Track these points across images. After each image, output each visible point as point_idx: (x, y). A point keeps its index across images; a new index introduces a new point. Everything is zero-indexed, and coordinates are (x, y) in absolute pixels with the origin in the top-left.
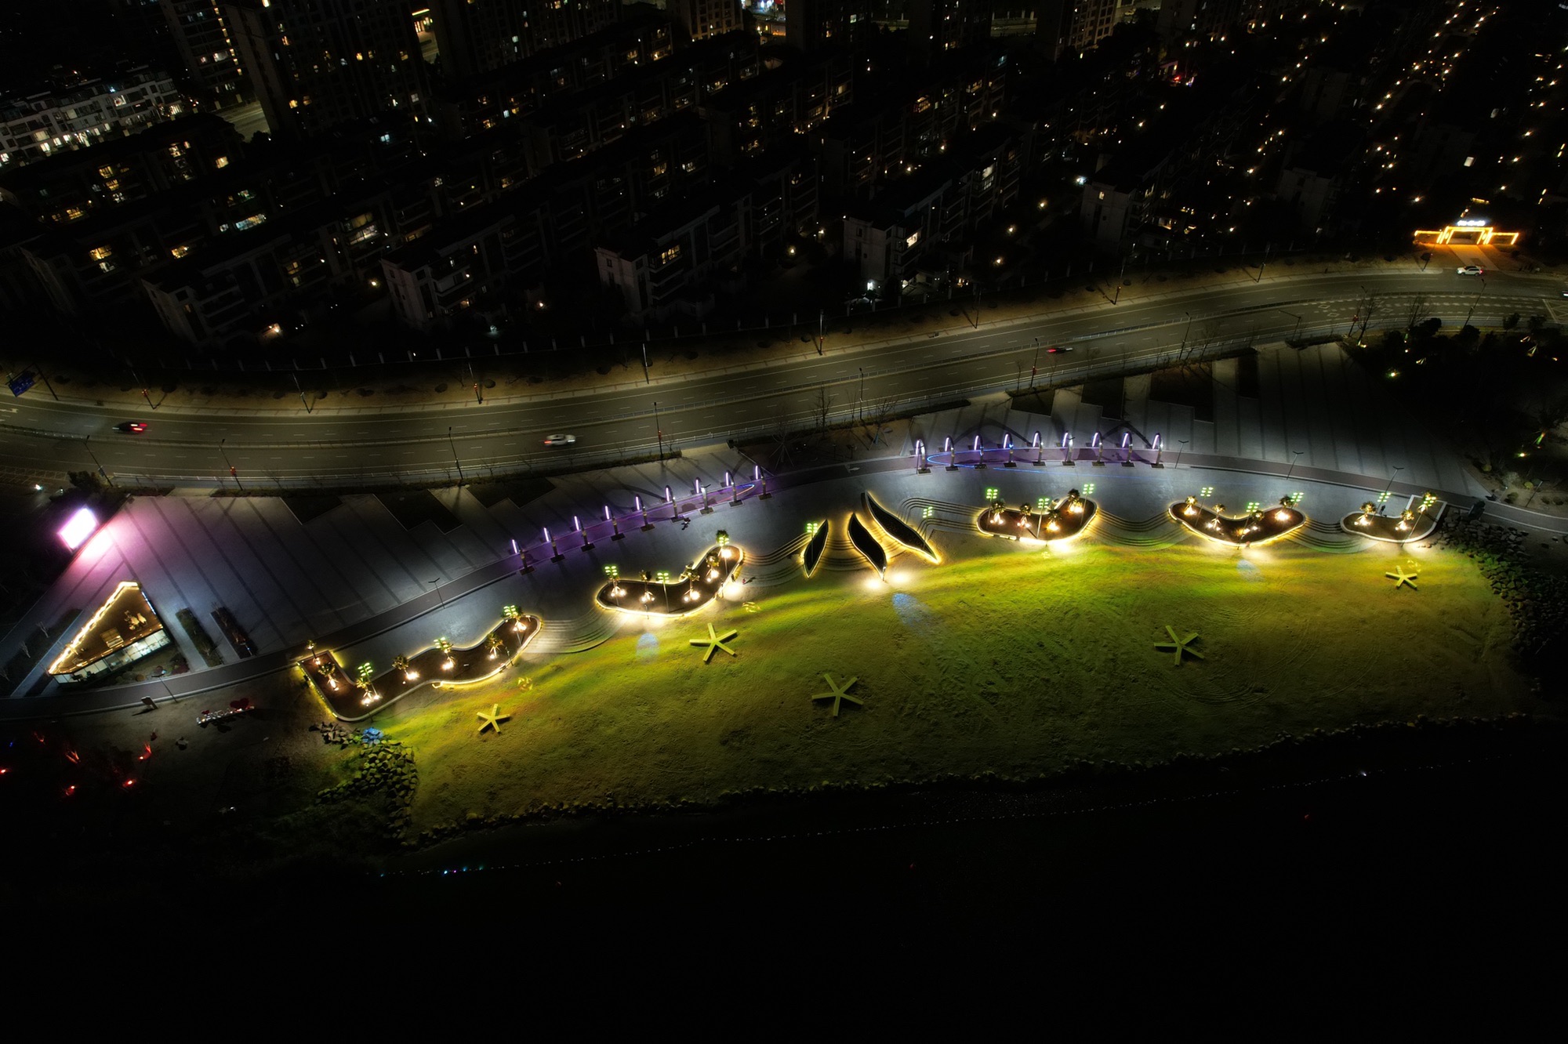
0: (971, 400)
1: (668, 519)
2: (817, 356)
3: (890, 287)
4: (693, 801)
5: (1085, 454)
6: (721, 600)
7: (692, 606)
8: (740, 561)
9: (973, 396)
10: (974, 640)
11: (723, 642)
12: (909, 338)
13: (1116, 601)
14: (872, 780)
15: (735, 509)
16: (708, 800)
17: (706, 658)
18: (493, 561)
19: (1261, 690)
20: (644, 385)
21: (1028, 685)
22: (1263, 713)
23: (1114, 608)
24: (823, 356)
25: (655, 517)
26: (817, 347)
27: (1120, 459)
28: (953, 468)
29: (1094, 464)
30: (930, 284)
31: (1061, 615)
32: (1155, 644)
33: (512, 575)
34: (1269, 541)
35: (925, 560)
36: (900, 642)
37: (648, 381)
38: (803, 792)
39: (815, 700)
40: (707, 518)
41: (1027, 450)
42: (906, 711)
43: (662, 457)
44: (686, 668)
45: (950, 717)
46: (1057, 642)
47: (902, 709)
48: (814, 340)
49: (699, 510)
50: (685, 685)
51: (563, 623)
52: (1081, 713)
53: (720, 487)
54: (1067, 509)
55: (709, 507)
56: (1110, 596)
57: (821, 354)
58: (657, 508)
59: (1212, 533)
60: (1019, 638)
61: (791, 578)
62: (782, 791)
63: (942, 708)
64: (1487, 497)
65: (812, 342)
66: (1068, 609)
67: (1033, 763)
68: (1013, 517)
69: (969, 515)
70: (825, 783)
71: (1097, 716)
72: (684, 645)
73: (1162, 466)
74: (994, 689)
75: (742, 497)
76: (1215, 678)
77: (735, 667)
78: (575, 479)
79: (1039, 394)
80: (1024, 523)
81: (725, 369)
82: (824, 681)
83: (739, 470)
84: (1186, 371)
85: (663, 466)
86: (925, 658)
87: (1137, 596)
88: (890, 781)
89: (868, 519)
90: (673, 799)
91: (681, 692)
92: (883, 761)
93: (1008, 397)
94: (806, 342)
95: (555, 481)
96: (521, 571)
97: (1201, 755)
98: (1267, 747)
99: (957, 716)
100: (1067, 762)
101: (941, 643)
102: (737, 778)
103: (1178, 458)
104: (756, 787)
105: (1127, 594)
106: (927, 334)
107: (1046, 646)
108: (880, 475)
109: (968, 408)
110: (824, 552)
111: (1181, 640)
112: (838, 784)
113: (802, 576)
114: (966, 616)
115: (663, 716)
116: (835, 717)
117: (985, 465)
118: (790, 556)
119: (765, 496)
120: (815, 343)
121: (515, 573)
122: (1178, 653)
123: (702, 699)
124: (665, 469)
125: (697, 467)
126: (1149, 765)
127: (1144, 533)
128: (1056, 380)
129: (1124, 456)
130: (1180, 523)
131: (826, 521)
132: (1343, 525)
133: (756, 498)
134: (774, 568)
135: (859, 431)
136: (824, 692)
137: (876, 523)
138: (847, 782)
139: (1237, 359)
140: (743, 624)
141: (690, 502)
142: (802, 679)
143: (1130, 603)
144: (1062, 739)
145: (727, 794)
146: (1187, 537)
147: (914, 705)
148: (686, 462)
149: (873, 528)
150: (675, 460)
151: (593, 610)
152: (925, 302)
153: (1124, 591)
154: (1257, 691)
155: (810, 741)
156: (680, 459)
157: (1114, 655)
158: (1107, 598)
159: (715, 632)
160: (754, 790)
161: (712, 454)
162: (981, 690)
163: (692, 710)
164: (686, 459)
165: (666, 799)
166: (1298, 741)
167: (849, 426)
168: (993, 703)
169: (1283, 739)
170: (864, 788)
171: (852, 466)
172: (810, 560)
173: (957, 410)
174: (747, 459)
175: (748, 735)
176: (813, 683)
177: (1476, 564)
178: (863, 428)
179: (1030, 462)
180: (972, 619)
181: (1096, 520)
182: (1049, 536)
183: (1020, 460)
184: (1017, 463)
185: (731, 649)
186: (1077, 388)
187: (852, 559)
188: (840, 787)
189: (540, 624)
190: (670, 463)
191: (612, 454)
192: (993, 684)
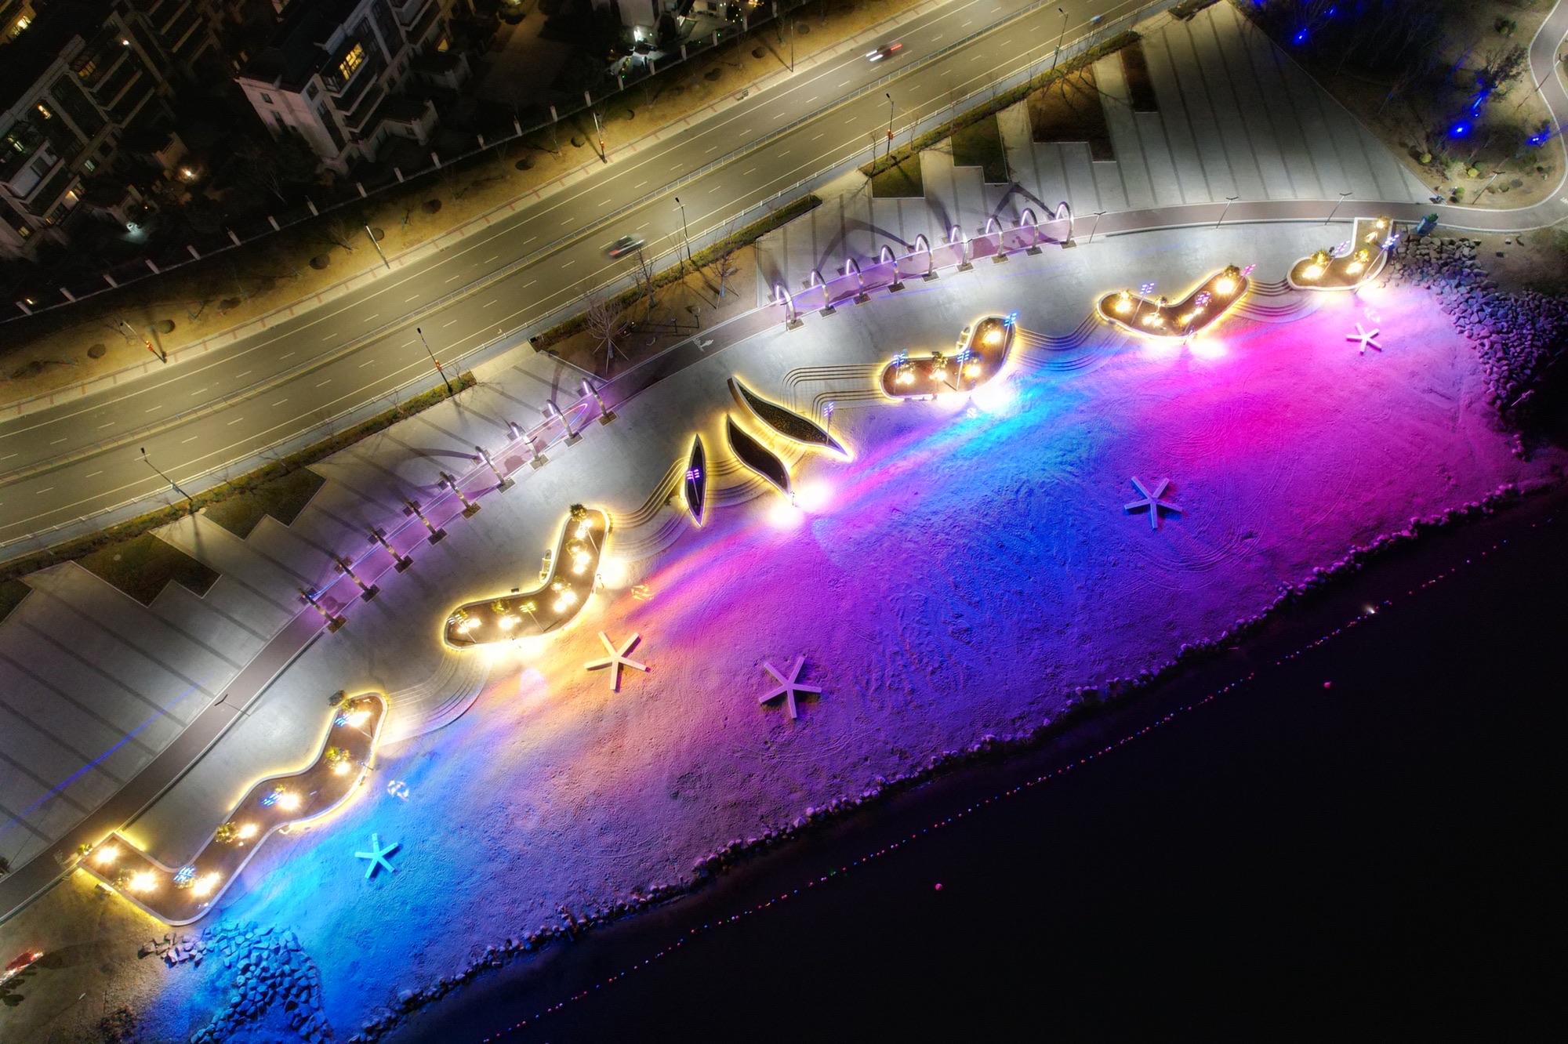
0: (818, 193)
1: (493, 489)
2: (600, 167)
3: (666, 34)
4: (664, 886)
5: (982, 248)
6: (603, 592)
7: (572, 613)
8: (607, 529)
9: (819, 185)
10: (924, 561)
11: (626, 655)
12: (711, 106)
13: (1069, 457)
14: (862, 788)
15: (577, 447)
16: (682, 879)
17: (613, 686)
18: (287, 621)
19: (1250, 535)
20: (384, 272)
21: (1001, 605)
22: (1258, 564)
23: (1069, 468)
24: (609, 164)
25: (475, 489)
26: (596, 151)
27: (1023, 244)
28: (830, 310)
29: (996, 260)
30: (714, 13)
31: (1013, 497)
32: (1127, 507)
33: (319, 636)
34: (1215, 324)
35: (834, 460)
36: (838, 590)
37: (387, 263)
38: (788, 831)
39: (764, 703)
40: (543, 472)
41: (910, 259)
42: (874, 686)
43: (451, 391)
44: (594, 706)
45: (925, 676)
46: (1017, 536)
47: (867, 683)
48: (588, 139)
49: (529, 462)
50: (601, 731)
51: (414, 690)
52: (1068, 625)
53: (543, 419)
54: (980, 342)
55: (540, 454)
56: (1061, 453)
57: (605, 161)
58: (472, 475)
59: (1149, 330)
60: (974, 544)
61: (680, 533)
62: (763, 838)
63: (913, 667)
64: (1432, 199)
65: (587, 144)
66: (1019, 485)
67: (1033, 709)
68: (923, 366)
69: (866, 376)
70: (809, 811)
71: (1086, 623)
72: (580, 674)
73: (1074, 244)
74: (963, 623)
75: (578, 427)
76: (1199, 533)
77: (653, 685)
78: (345, 458)
79: (900, 165)
80: (939, 375)
81: (484, 216)
82: (764, 673)
83: (559, 385)
84: (1066, 88)
85: (457, 405)
86: (875, 604)
87: (1090, 445)
88: (883, 785)
89: (748, 419)
90: (639, 890)
91: (599, 742)
92: (866, 760)
93: (865, 179)
94: (579, 146)
95: (318, 468)
96: (329, 627)
97: (1206, 640)
98: (1271, 608)
99: (933, 673)
100: (1068, 697)
101: (887, 576)
102: (706, 838)
103: (1090, 226)
104: (730, 843)
105: (1080, 444)
106: (733, 95)
107: (1007, 545)
108: (740, 346)
109: (820, 209)
110: (709, 484)
111: (1152, 493)
112: (824, 807)
113: (690, 527)
114: (906, 529)
115: (589, 783)
116: (795, 719)
117: (866, 295)
118: (667, 502)
119: (608, 418)
120: (592, 145)
121: (322, 634)
122: (1153, 511)
123: (628, 742)
124: (461, 409)
125: (502, 394)
126: (1156, 672)
127: (1076, 350)
128: (918, 136)
129: (1027, 238)
130: (1111, 323)
131: (697, 437)
132: (1290, 282)
133: (596, 424)
134: (655, 525)
135: (694, 280)
136: (771, 688)
137: (759, 422)
138: (834, 802)
139: (1119, 52)
140: (643, 620)
141: (511, 453)
142: (739, 679)
143: (1084, 456)
144: (1056, 667)
145: (702, 864)
146: (1124, 342)
147: (880, 673)
148: (486, 389)
149: (757, 430)
150: (469, 391)
151: (446, 659)
152: (716, 43)
153: (1075, 442)
154: (1246, 538)
155: (775, 761)
156: (476, 387)
157: (1085, 535)
158: (1057, 457)
159: (611, 643)
160: (730, 847)
161: (515, 368)
162: (950, 629)
163: (622, 763)
164: (483, 385)
165: (632, 893)
166: (1300, 590)
167: (679, 274)
168: (969, 642)
169: (1285, 592)
170: (855, 803)
171: (703, 340)
172: (696, 505)
173: (808, 215)
174: (564, 364)
175: (700, 777)
176: (753, 681)
177: (1435, 297)
178: (697, 274)
179: (918, 277)
180: (913, 532)
181: (1019, 345)
182: (969, 385)
183: (905, 276)
184: (906, 283)
185: (639, 661)
186: (945, 144)
187: (745, 484)
188: (827, 810)
189: (385, 700)
190: (464, 396)
191: (379, 405)
192: (962, 615)
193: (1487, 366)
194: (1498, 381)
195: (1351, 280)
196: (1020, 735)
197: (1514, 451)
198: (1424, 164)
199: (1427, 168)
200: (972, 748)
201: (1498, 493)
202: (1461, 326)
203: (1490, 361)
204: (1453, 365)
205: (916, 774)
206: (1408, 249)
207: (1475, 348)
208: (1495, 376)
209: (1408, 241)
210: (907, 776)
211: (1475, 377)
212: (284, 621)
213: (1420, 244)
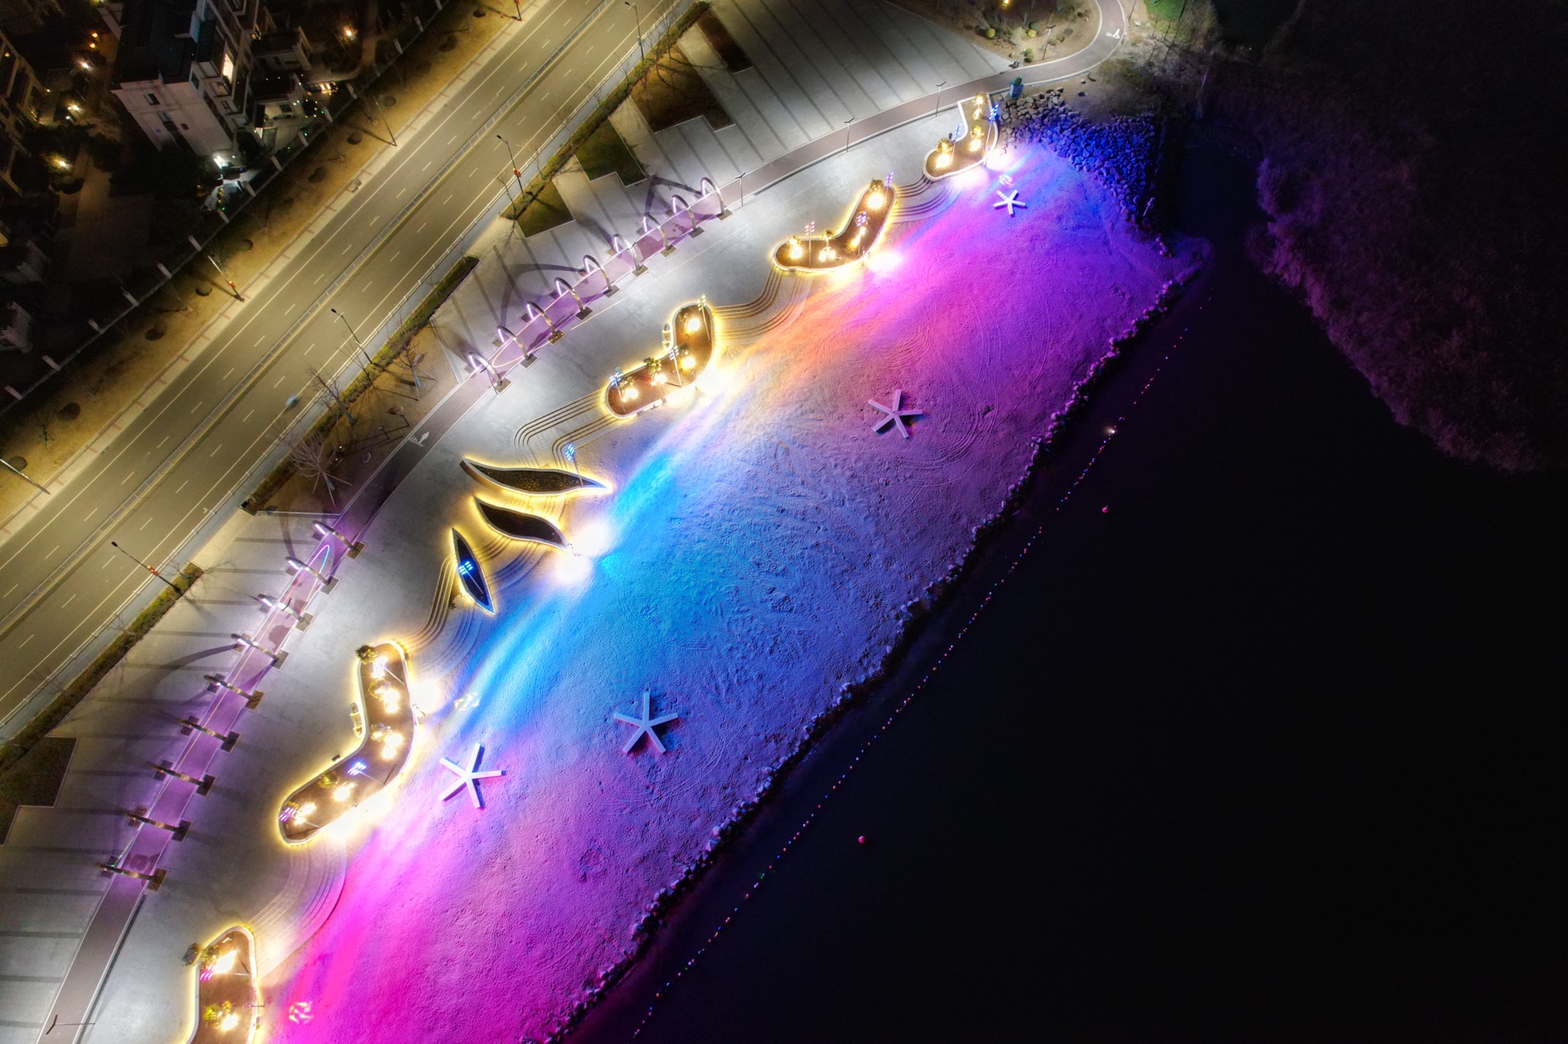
0: (471, 252)
1: (268, 669)
2: (238, 308)
3: (249, 151)
4: (612, 967)
5: (648, 247)
6: (425, 719)
7: (404, 753)
8: (403, 657)
9: (468, 246)
10: (719, 555)
11: (476, 769)
12: (328, 207)
13: (807, 407)
14: (754, 786)
15: (336, 591)
16: (625, 952)
17: (477, 805)
18: (95, 904)
19: (988, 410)
20: (44, 500)
21: (804, 564)
22: (1005, 432)
23: (811, 416)
24: (247, 301)
25: (249, 678)
26: (229, 293)
27: (684, 230)
28: (530, 359)
29: (665, 254)
30: (291, 114)
31: (773, 462)
32: (875, 429)
33: (142, 902)
34: (881, 237)
35: (596, 497)
36: (653, 615)
37: (43, 489)
38: (704, 858)
39: (629, 752)
40: (313, 630)
41: (586, 281)
42: (723, 688)
43: (178, 590)
44: (467, 833)
45: (766, 658)
46: (792, 496)
47: (716, 688)
48: (214, 284)
49: (294, 627)
50: (484, 853)
51: (274, 904)
52: (870, 555)
53: (290, 579)
54: (683, 334)
55: (302, 614)
56: (798, 405)
57: (242, 300)
58: (239, 665)
59: (829, 264)
60: (756, 520)
61: (477, 629)
62: (684, 876)
63: (752, 655)
64: (1011, 66)
65: (215, 290)
66: (773, 449)
67: (872, 643)
68: (641, 377)
69: (592, 407)
70: (716, 830)
71: (885, 547)
72: (438, 810)
73: (729, 213)
74: (779, 595)
75: (329, 572)
76: (946, 426)
77: (515, 787)
78: (89, 708)
79: (538, 197)
80: (659, 379)
81: (135, 401)
82: (618, 723)
83: (292, 538)
84: (662, 72)
85: (191, 602)
86: (692, 613)
87: (820, 387)
88: (771, 774)
89: (496, 493)
90: (590, 982)
91: (487, 864)
92: (746, 758)
93: (510, 223)
94: (207, 294)
95: (61, 731)
96: (149, 887)
97: (991, 516)
98: (1031, 464)
99: (771, 652)
100: (897, 618)
101: (692, 583)
102: (631, 903)
103: (737, 191)
104: (657, 895)
105: (810, 391)
106: (346, 188)
107: (786, 508)
108: (458, 426)
109: (479, 267)
110: (485, 571)
111: (891, 408)
112: (727, 820)
113: (485, 620)
114: (690, 533)
115: (497, 907)
116: (665, 753)
117: (559, 331)
118: (452, 605)
119: (356, 549)
120: (221, 288)
121: (144, 897)
122: (899, 424)
123: (516, 851)
124: (199, 604)
125: (236, 571)
126: (960, 562)
127: (772, 307)
128: (544, 164)
129: (685, 223)
130: (793, 271)
131: (454, 531)
132: (929, 176)
133: (346, 560)
134: (447, 635)
135: (384, 381)
136: (629, 735)
137: (508, 491)
138: (735, 811)
139: (696, 24)
140: (479, 727)
141: (271, 626)
142: (596, 740)
143: (820, 399)
144: (876, 597)
145: (638, 929)
146: (810, 283)
147: (724, 674)
148: (216, 574)
149: (509, 500)
150: (199, 582)
151: (295, 858)
152: (306, 144)
153: (805, 390)
154: (985, 413)
155: (663, 800)
156: (204, 576)
157: (851, 469)
158: (796, 410)
159: (456, 764)
160: (658, 900)
161: (238, 540)
162: (769, 605)
163: (518, 874)
164: (211, 570)
165: (584, 989)
166: (1049, 439)
167: (367, 382)
168: (791, 610)
169: (1037, 446)
170: (754, 803)
171: (418, 435)
172: (481, 595)
173: (470, 277)
174: (287, 515)
175: (599, 849)
176: (611, 735)
178: (385, 375)
179: (601, 295)
180: (698, 533)
181: (719, 323)
182: (690, 377)
183: (588, 300)
184: (591, 305)
185: (492, 769)
186: (573, 163)
187: (521, 555)
188: (732, 822)
189: (246, 930)
190: (196, 590)
191: (103, 637)
192: (774, 589)
193: (1112, 190)
194: (1125, 199)
195: (977, 157)
196: (871, 671)
197: (1161, 252)
198: (992, 39)
199: (995, 41)
200: (836, 703)
201: (1164, 292)
202: (1078, 164)
203: (1112, 185)
204: (1086, 199)
205: (797, 750)
206: (1010, 114)
207: (1096, 178)
208: (1121, 196)
209: (1008, 107)
210: (790, 755)
211: (1107, 202)
212: (91, 906)
213: (1018, 107)
